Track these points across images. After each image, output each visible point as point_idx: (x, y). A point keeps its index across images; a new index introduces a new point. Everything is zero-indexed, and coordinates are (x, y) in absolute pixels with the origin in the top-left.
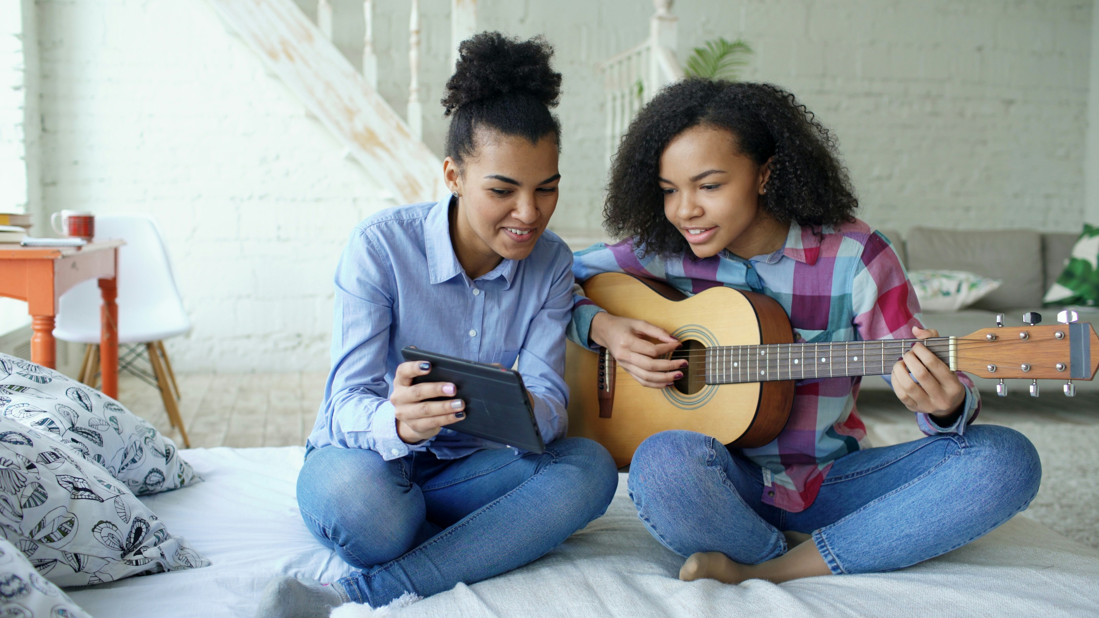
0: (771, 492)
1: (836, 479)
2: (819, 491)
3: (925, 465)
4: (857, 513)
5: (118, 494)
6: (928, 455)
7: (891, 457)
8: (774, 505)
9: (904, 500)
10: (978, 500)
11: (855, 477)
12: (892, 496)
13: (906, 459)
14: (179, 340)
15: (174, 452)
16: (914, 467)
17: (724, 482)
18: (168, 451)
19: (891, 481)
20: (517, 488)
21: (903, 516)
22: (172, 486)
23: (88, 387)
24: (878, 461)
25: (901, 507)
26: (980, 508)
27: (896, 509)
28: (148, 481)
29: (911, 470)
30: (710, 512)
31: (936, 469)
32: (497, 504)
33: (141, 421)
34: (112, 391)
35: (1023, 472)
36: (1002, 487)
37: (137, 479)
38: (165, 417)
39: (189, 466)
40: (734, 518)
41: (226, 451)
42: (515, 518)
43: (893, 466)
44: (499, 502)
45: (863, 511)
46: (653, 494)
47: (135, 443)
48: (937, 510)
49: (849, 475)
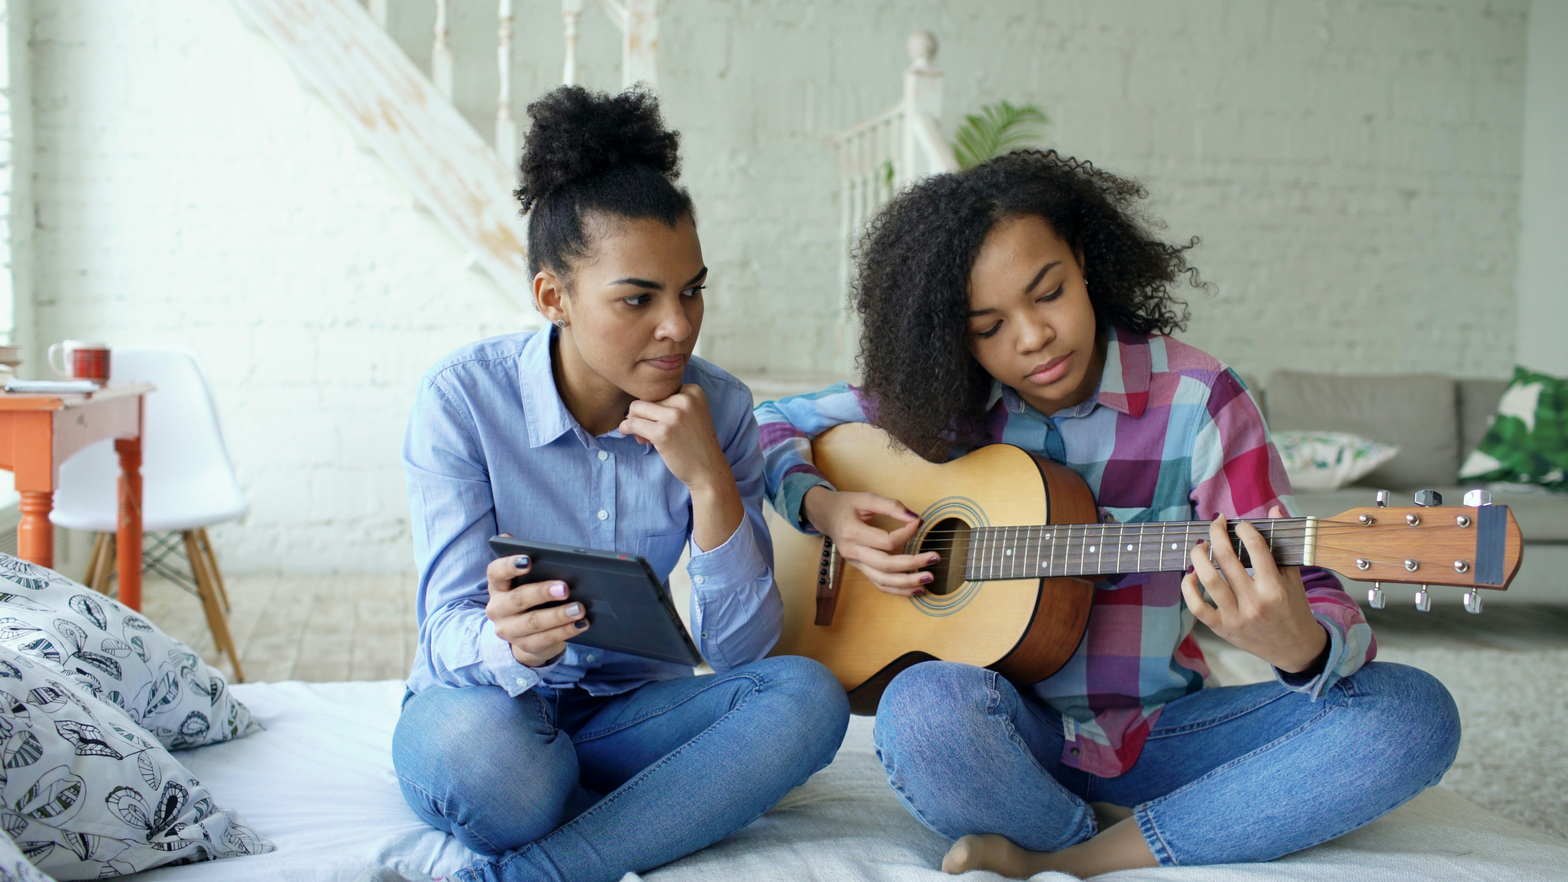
0: (1075, 749)
1: (1167, 731)
2: (1142, 749)
3: (1296, 719)
4: (1198, 783)
5: (144, 748)
6: (1300, 703)
7: (1246, 703)
8: (1078, 767)
9: (1265, 767)
10: (1370, 771)
11: (1195, 730)
12: (1248, 760)
13: (1269, 707)
14: (230, 527)
15: (223, 687)
16: (1280, 720)
17: (1012, 737)
18: (214, 687)
19: (1247, 738)
20: (705, 731)
21: (1263, 789)
22: (220, 737)
23: (100, 595)
24: (1227, 708)
25: (1262, 776)
26: (1373, 782)
27: (1254, 780)
28: (185, 730)
29: (1276, 724)
30: (990, 780)
31: (1312, 725)
32: (678, 755)
33: (176, 644)
34: (133, 599)
35: (1435, 732)
36: (1406, 753)
37: (170, 726)
38: (208, 636)
39: (245, 709)
40: (1024, 788)
41: (296, 687)
42: (704, 773)
43: (1249, 717)
44: (679, 752)
45: (1206, 781)
46: (910, 754)
47: (167, 675)
48: (1311, 784)
49: (1186, 726)
